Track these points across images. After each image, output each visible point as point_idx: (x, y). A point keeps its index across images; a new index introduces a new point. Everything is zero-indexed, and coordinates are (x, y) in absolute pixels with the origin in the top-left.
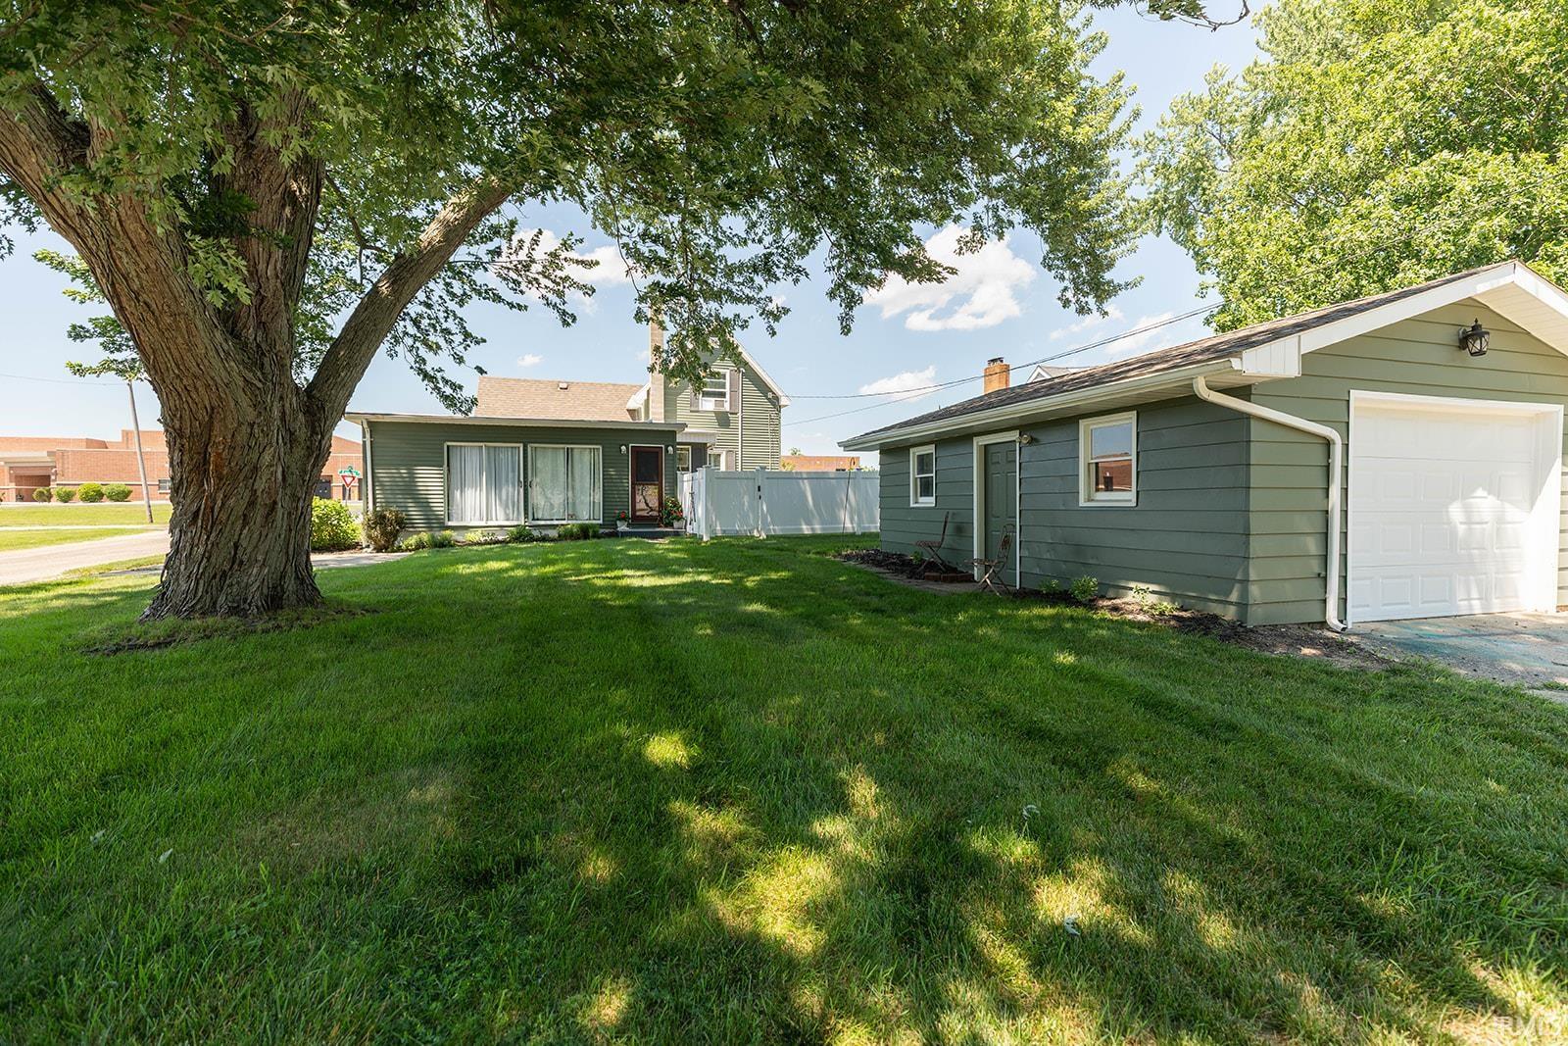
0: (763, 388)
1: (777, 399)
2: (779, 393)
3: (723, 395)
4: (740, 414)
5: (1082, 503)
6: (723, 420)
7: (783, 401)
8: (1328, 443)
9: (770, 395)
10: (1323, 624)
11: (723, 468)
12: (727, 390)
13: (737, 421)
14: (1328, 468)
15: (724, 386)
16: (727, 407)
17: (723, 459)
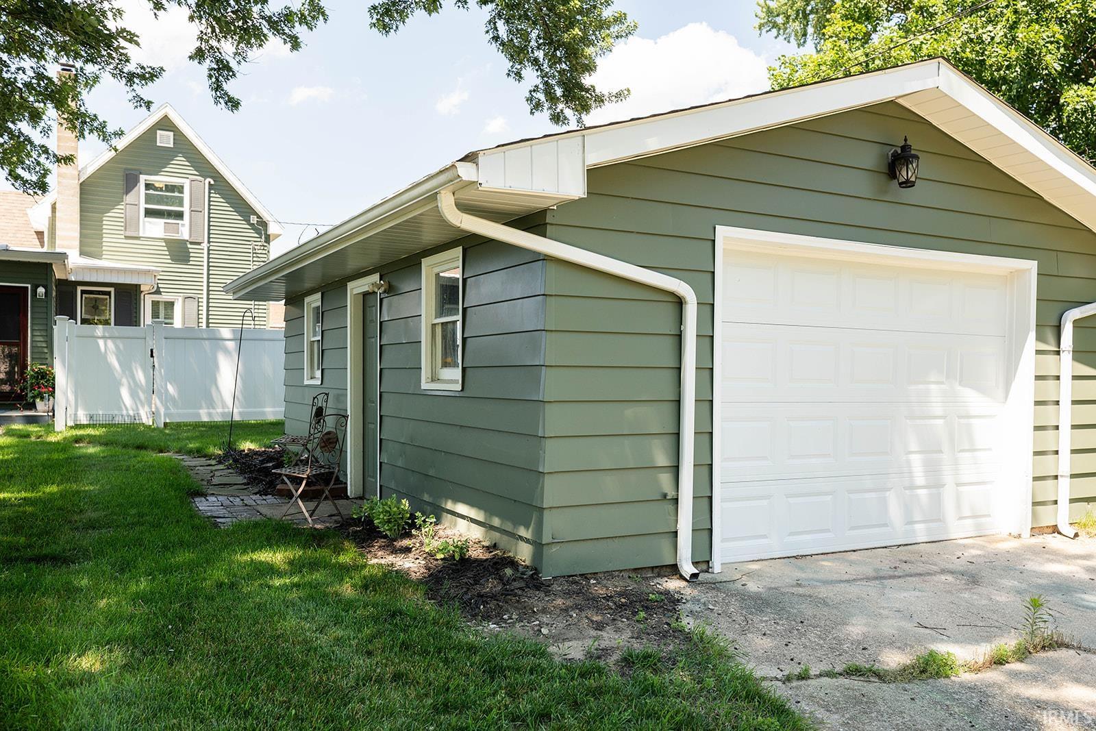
0: (243, 208)
1: (264, 224)
2: (266, 216)
3: (179, 215)
4: (205, 245)
5: (425, 385)
6: (179, 252)
7: (273, 229)
8: (679, 302)
9: (254, 219)
10: (674, 570)
11: (177, 322)
12: (186, 209)
13: (200, 255)
14: (679, 337)
15: (181, 205)
16: (184, 233)
17: (178, 309)
